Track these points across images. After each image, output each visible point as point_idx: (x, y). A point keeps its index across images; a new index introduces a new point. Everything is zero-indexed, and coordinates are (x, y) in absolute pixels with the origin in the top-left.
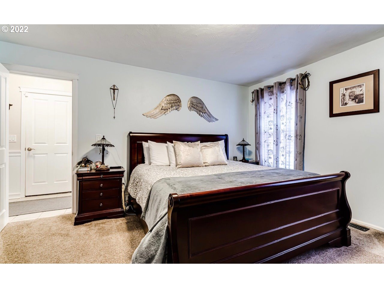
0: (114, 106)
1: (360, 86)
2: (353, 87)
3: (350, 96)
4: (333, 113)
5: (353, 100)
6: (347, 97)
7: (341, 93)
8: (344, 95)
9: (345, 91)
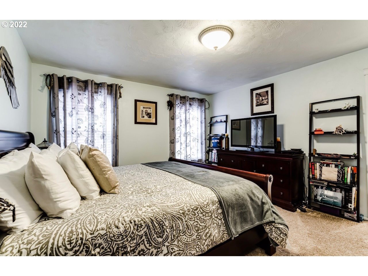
1: (150, 108)
2: (147, 108)
3: (145, 113)
4: (137, 121)
5: (147, 115)
6: (144, 113)
7: (141, 109)
8: (143, 111)
9: (143, 109)
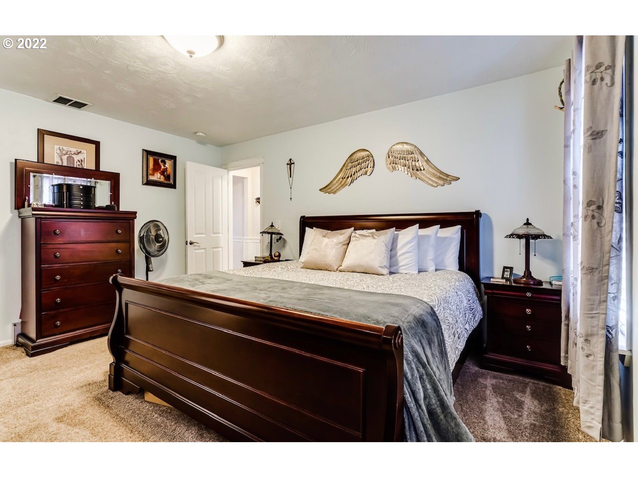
0: (291, 184)
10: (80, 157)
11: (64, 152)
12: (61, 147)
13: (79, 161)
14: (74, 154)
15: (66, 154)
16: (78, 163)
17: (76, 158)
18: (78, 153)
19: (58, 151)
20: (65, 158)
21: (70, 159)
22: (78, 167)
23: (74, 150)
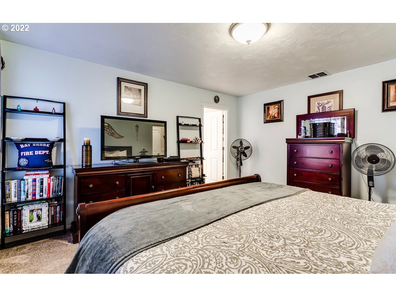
10: (330, 105)
11: (320, 105)
12: (319, 102)
13: (329, 107)
14: (326, 104)
15: (322, 105)
16: (328, 108)
17: (327, 106)
18: (328, 102)
19: (317, 105)
20: (321, 108)
21: (324, 107)
22: (328, 111)
23: (325, 101)
